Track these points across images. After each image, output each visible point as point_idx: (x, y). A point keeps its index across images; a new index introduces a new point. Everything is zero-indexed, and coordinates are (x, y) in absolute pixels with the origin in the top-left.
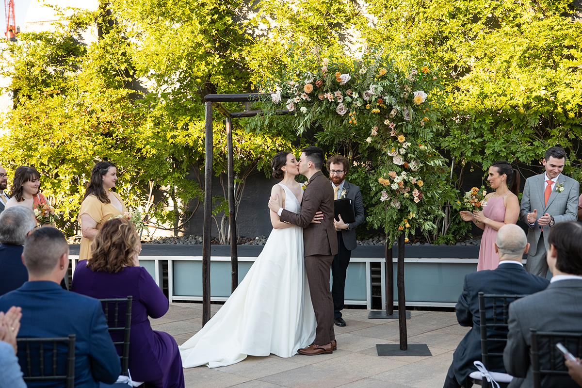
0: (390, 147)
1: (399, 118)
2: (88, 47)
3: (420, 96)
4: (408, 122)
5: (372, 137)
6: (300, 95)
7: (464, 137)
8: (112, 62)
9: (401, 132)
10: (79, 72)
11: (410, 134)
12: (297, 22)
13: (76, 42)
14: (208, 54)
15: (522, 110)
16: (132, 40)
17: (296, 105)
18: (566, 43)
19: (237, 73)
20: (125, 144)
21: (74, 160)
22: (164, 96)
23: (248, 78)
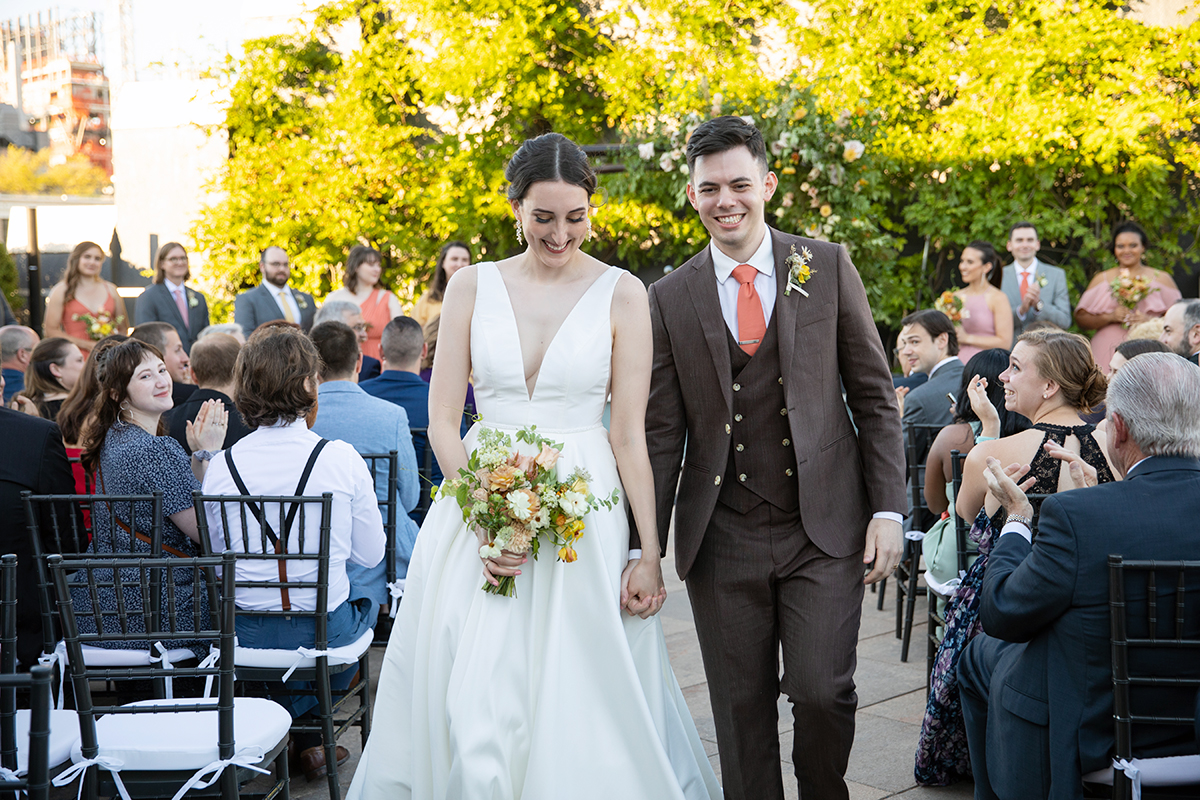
0: (809, 223)
1: (822, 181)
2: (345, 58)
3: (854, 150)
4: (835, 187)
5: (785, 208)
6: (680, 148)
7: (941, 204)
8: (384, 82)
9: (826, 202)
10: (330, 98)
11: (838, 204)
12: (683, 18)
13: (325, 49)
14: (539, 69)
15: (1031, 161)
16: (413, 44)
17: (675, 162)
18: (1106, 53)
19: (585, 99)
20: (407, 217)
21: (328, 242)
22: (470, 138)
23: (603, 108)
